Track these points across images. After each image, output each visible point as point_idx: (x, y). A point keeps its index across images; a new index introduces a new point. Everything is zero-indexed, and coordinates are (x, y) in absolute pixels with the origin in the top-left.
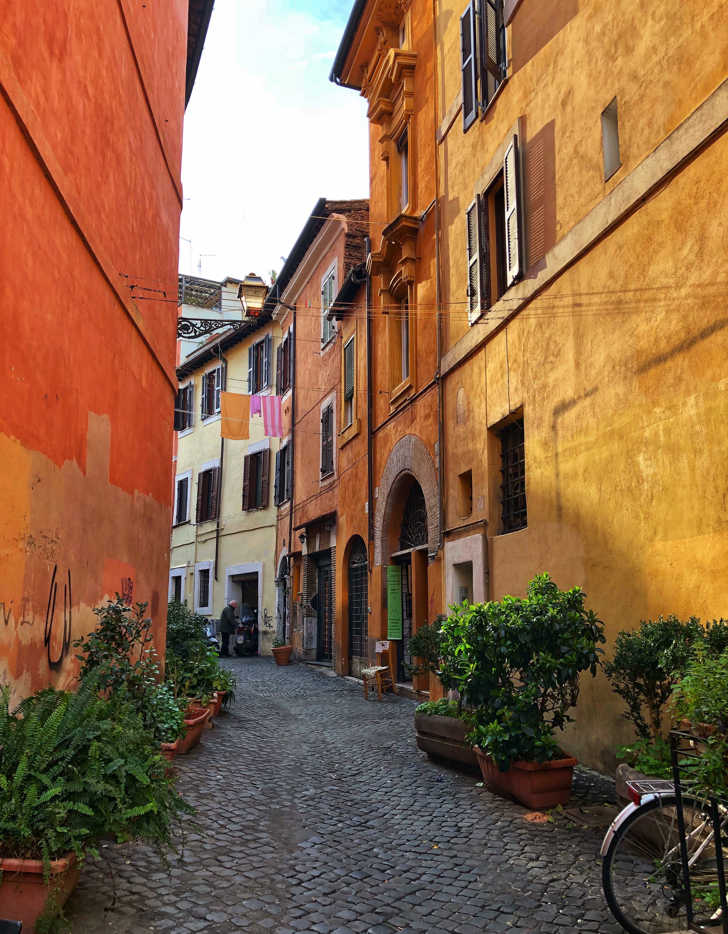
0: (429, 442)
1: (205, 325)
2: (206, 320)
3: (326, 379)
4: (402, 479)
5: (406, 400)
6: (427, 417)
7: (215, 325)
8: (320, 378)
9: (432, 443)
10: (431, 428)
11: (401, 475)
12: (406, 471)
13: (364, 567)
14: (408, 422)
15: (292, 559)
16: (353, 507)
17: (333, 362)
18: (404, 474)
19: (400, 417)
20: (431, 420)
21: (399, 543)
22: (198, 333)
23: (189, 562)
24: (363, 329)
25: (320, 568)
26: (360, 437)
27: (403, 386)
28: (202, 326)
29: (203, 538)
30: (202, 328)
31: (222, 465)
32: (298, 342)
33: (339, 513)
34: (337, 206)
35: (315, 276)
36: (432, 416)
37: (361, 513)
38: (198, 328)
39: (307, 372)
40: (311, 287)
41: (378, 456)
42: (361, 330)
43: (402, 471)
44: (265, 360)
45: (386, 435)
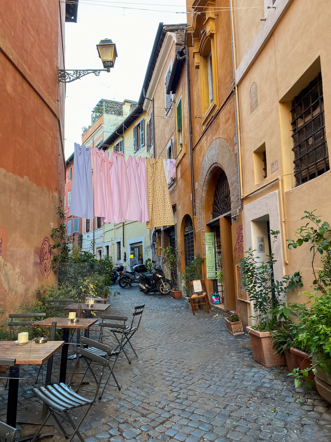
0: (229, 138)
1: (76, 73)
2: (77, 71)
3: (169, 131)
4: (212, 172)
5: (213, 117)
6: (227, 121)
7: (83, 73)
8: (166, 132)
9: (232, 137)
10: (230, 127)
11: (211, 168)
12: (214, 165)
13: (192, 233)
14: (214, 132)
15: (157, 233)
16: (184, 199)
17: (172, 120)
18: (213, 168)
19: (209, 131)
21: (211, 215)
22: (71, 79)
23: (112, 239)
24: (186, 89)
25: (170, 237)
26: (187, 155)
27: (210, 108)
28: (74, 74)
29: (117, 227)
30: (74, 76)
32: (155, 118)
33: (177, 205)
34: (170, 28)
35: (162, 77)
36: (231, 119)
37: (189, 201)
38: (72, 76)
39: (160, 132)
40: (160, 84)
41: (197, 163)
42: (185, 90)
43: (212, 166)
44: (141, 133)
45: (201, 147)
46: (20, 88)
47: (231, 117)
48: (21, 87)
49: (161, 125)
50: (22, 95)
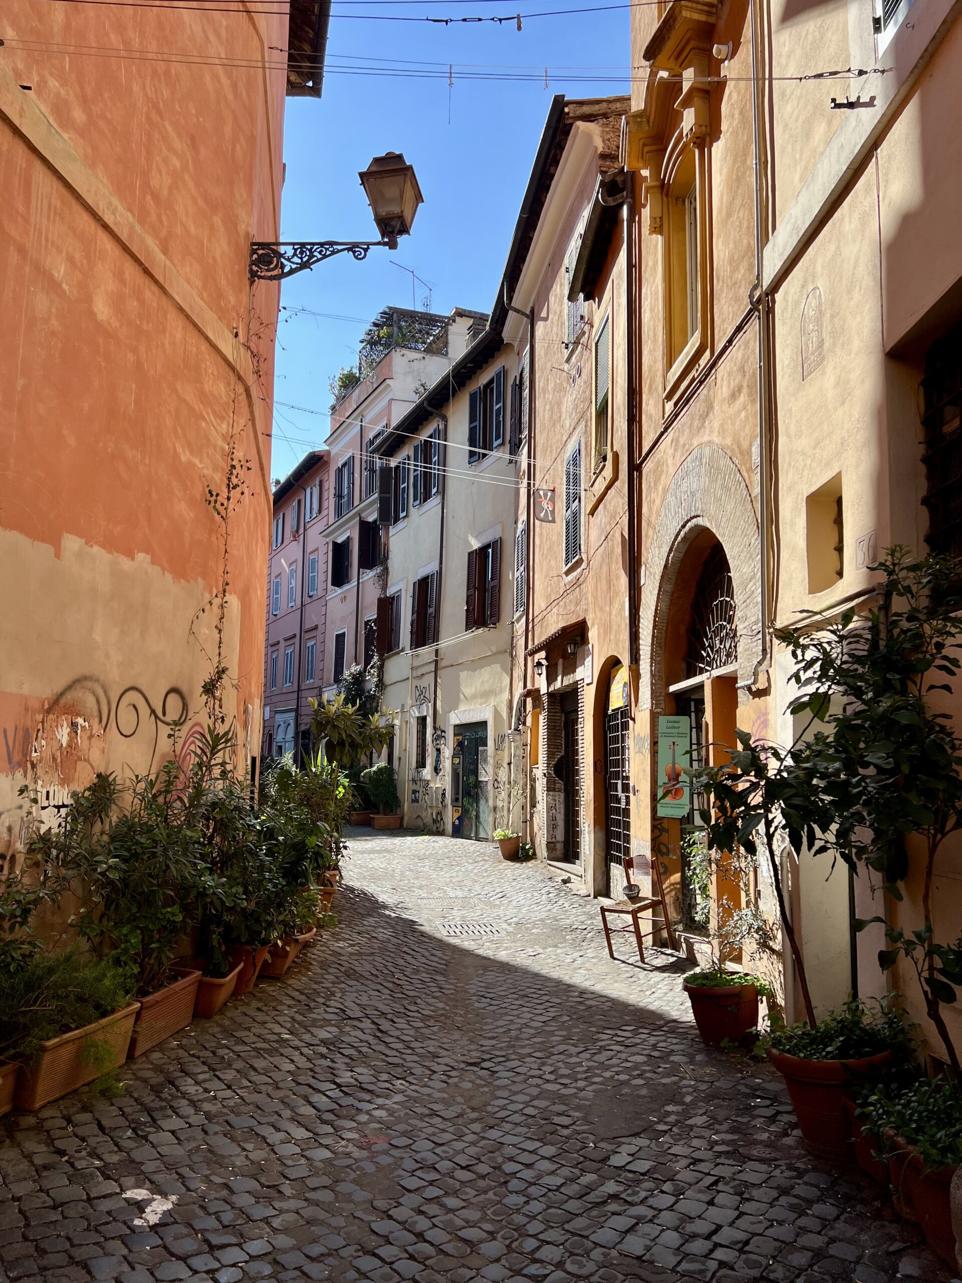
0: (739, 447)
1: (301, 253)
2: (303, 245)
4: (686, 540)
6: (734, 396)
9: (745, 445)
10: (743, 414)
11: (685, 530)
12: (693, 521)
13: (626, 713)
14: (697, 423)
15: (528, 700)
16: (607, 609)
17: (581, 376)
20: (742, 398)
21: (683, 667)
22: (286, 270)
23: (402, 705)
25: (567, 716)
26: (616, 483)
28: (295, 254)
29: (420, 673)
30: (296, 260)
31: (441, 568)
33: (589, 624)
36: (745, 390)
37: (619, 618)
42: (619, 295)
44: (496, 407)
45: (658, 464)
46: (135, 303)
47: (745, 384)
48: (138, 300)
49: (550, 388)
50: (138, 322)
